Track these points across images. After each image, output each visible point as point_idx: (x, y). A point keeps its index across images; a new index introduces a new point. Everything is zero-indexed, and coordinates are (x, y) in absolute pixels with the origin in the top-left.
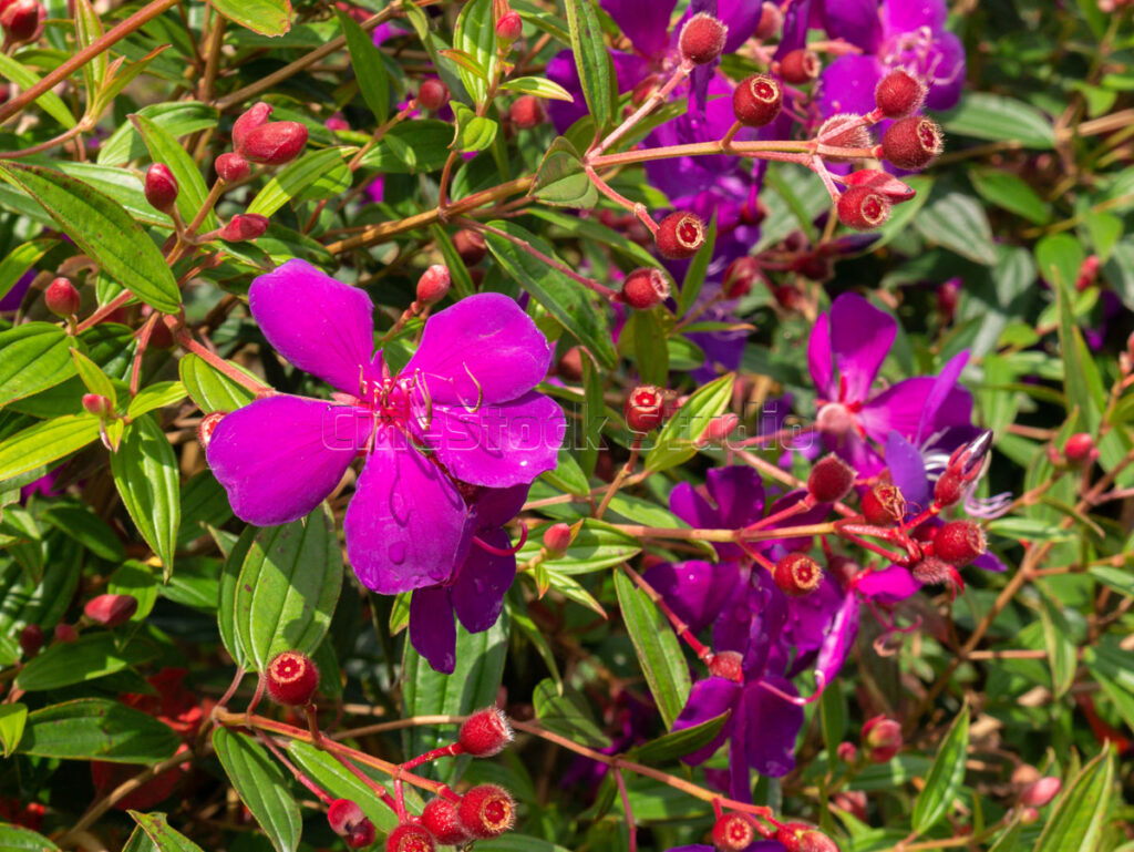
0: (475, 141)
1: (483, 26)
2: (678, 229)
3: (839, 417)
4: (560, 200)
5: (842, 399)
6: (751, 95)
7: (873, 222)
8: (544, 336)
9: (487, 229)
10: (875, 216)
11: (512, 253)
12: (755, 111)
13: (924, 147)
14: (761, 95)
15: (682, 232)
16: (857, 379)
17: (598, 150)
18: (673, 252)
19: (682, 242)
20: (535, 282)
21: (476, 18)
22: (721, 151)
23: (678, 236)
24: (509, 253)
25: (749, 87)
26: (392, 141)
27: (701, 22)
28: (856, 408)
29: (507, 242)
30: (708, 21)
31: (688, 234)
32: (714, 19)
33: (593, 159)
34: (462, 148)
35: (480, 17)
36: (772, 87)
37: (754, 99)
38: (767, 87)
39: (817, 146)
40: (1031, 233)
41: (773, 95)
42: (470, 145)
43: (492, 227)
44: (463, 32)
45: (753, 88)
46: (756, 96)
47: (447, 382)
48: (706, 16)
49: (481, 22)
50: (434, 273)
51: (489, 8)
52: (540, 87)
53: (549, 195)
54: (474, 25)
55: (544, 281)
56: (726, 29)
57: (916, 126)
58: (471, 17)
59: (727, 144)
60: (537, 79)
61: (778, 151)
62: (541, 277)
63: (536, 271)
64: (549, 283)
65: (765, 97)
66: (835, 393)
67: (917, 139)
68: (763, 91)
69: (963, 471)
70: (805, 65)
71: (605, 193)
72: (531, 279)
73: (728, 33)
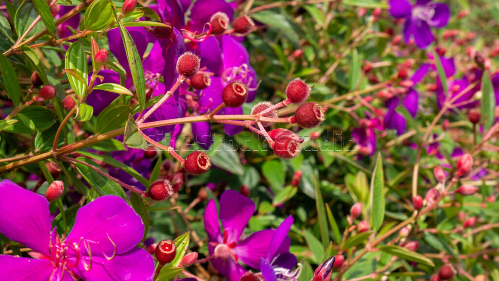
0: (85, 116)
1: (78, 57)
2: (198, 160)
3: (226, 250)
4: (135, 145)
5: (225, 242)
6: (234, 92)
7: (293, 155)
8: (140, 217)
9: (77, 161)
10: (294, 152)
11: (89, 173)
12: (235, 99)
13: (317, 117)
14: (238, 91)
15: (200, 161)
16: (233, 231)
17: (142, 120)
18: (195, 171)
19: (200, 166)
20: (100, 188)
21: (75, 54)
22: (209, 120)
23: (198, 163)
24: (88, 173)
25: (232, 88)
26: (22, 117)
27: (188, 57)
28: (233, 246)
29: (86, 167)
30: (191, 56)
31: (203, 162)
32: (194, 55)
33: (140, 125)
34: (80, 119)
35: (76, 53)
36: (242, 88)
37: (235, 94)
38: (240, 87)
39: (259, 117)
40: (257, 160)
41: (243, 92)
42: (83, 118)
43: (79, 160)
44: (69, 61)
45: (234, 89)
46: (236, 92)
47: (96, 244)
48: (190, 54)
49: (77, 56)
50: (56, 185)
51: (80, 49)
52: (115, 88)
53: (131, 143)
54: (73, 57)
55: (104, 187)
56: (199, 60)
57: (313, 107)
58: (72, 54)
59: (212, 116)
60: (113, 84)
61: (234, 120)
62: (103, 186)
63: (100, 182)
64: (107, 189)
65: (240, 93)
66: (221, 239)
67: (314, 113)
68: (239, 90)
69: (323, 277)
70: (204, 80)
71: (150, 142)
72: (98, 187)
73: (201, 62)
